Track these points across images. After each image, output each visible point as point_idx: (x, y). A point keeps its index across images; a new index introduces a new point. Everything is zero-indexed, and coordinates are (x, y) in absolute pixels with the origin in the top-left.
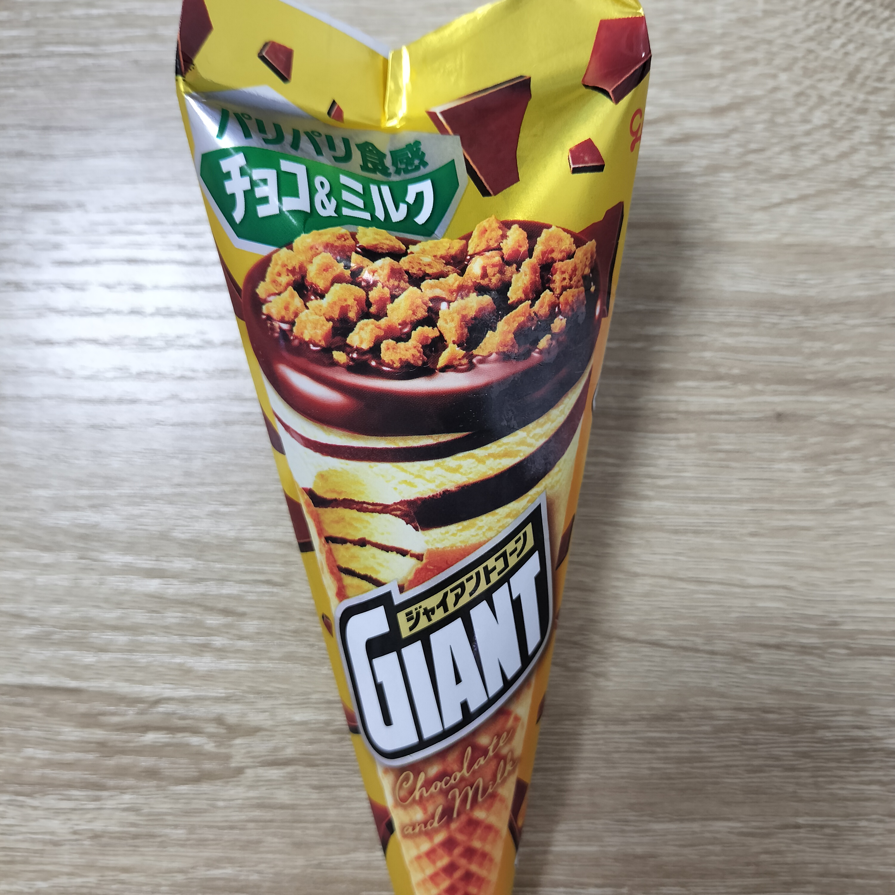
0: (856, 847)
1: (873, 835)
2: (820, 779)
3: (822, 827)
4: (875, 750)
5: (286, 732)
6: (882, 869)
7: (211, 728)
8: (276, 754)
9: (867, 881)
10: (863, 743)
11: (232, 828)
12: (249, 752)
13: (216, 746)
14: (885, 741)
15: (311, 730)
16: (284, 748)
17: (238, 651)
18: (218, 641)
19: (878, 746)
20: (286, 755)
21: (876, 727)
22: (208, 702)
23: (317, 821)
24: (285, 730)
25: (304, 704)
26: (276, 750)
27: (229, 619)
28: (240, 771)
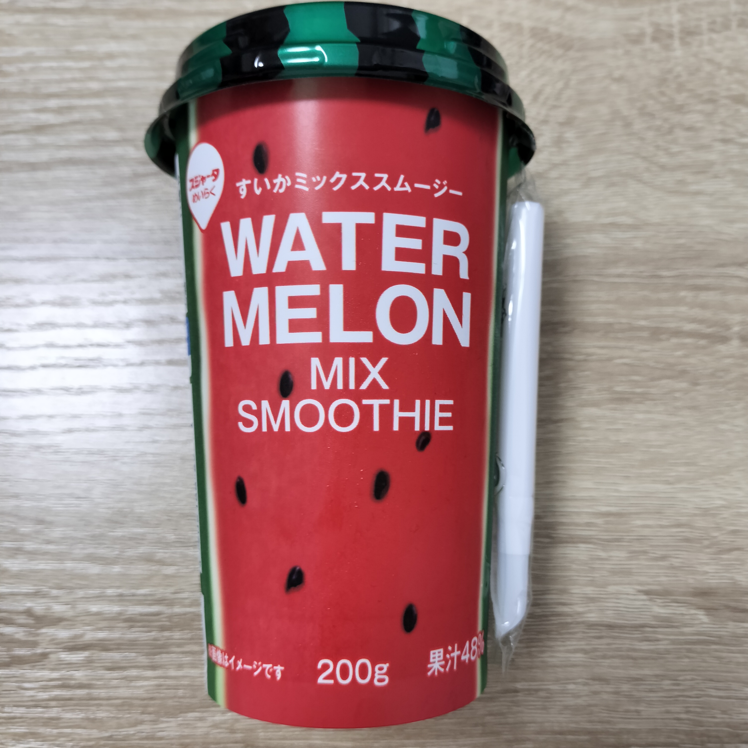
0: (566, 707)
1: (579, 697)
2: (533, 649)
3: (537, 690)
4: (578, 623)
5: (84, 622)
6: (589, 726)
7: (22, 619)
8: (75, 640)
9: (577, 737)
10: (567, 618)
11: (36, 706)
12: (53, 640)
13: (26, 635)
14: (586, 615)
15: (105, 620)
16: (82, 636)
17: (46, 553)
18: (29, 546)
19: (580, 620)
20: (84, 641)
21: (577, 604)
22: (19, 598)
23: (109, 699)
24: (83, 620)
25: (100, 598)
26: (76, 637)
27: (39, 527)
28: (45, 656)
